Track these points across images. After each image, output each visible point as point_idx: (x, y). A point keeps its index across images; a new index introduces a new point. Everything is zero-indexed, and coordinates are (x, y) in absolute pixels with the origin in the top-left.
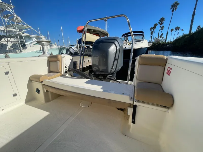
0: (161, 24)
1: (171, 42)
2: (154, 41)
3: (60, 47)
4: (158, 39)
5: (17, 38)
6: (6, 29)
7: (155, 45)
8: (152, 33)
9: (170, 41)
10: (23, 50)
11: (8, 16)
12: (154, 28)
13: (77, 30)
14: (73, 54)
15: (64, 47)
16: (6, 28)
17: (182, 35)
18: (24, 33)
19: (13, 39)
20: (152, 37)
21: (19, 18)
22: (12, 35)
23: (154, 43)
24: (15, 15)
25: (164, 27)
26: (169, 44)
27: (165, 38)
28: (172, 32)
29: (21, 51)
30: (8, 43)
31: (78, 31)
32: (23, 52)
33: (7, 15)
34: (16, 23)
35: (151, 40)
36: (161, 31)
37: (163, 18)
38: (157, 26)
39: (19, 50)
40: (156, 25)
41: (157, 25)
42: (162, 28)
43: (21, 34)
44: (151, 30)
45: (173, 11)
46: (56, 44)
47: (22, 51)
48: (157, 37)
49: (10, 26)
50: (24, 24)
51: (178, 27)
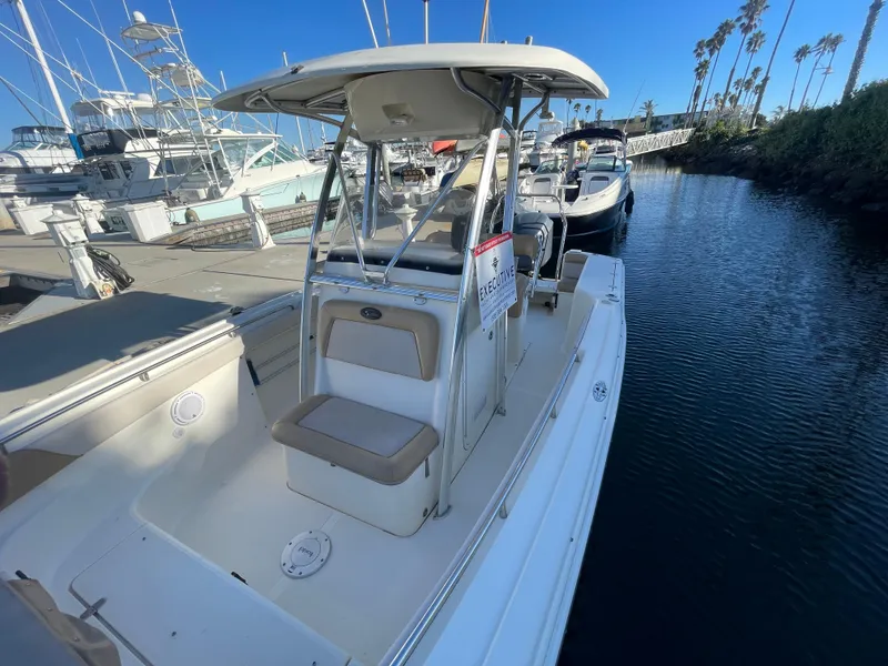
0: (746, 29)
7: (704, 136)
8: (701, 71)
10: (222, 191)
12: (715, 43)
18: (219, 131)
20: (699, 88)
25: (766, 37)
28: (799, 61)
32: (225, 197)
35: (696, 105)
38: (730, 33)
40: (725, 28)
41: (732, 27)
42: (753, 44)
44: (699, 55)
51: (833, 36)
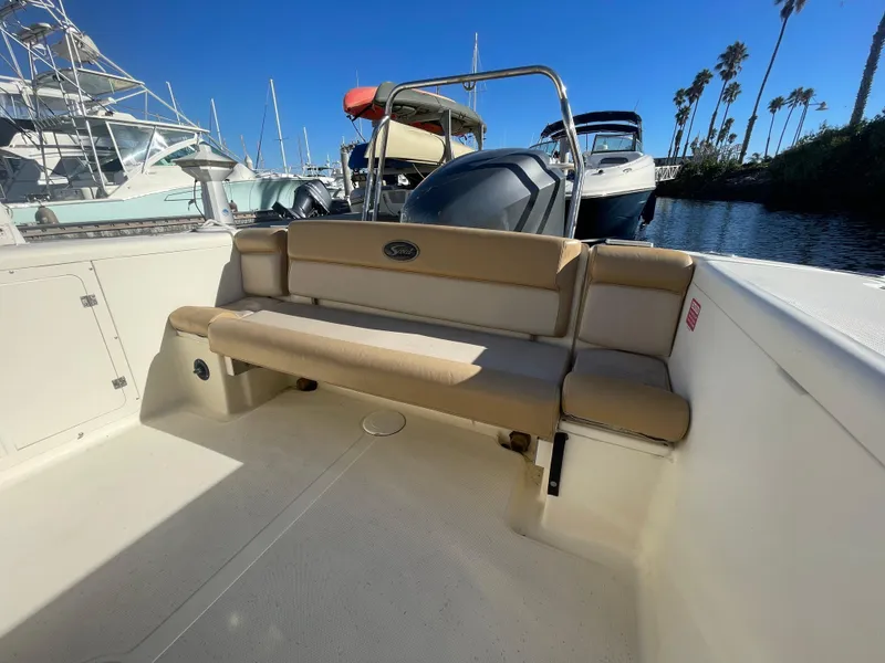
0: (727, 76)
1: (767, 159)
2: (689, 153)
3: (266, 176)
4: (709, 145)
5: (84, 132)
6: (35, 90)
7: (694, 171)
8: (682, 117)
9: (762, 156)
10: (109, 189)
11: (39, 30)
12: (695, 91)
13: (345, 105)
14: (325, 212)
15: (284, 176)
16: (35, 85)
17: (816, 131)
18: (110, 113)
19: (64, 139)
20: (680, 132)
21: (87, 40)
22: (63, 119)
23: (686, 166)
24: (71, 29)
25: (741, 88)
26: (758, 170)
27: (739, 140)
28: (773, 111)
29: (101, 194)
30: (43, 154)
31: (349, 110)
32: (110, 198)
33: (33, 26)
34: (78, 65)
35: (677, 149)
36: (723, 106)
37: (737, 44)
38: (708, 82)
39: (95, 189)
40: (703, 78)
41: (711, 76)
42: (730, 94)
43: (101, 114)
44: (679, 103)
45: (786, 12)
46: (250, 161)
47: (109, 192)
48: (704, 135)
49: (51, 77)
50: (110, 70)
51: (804, 90)
